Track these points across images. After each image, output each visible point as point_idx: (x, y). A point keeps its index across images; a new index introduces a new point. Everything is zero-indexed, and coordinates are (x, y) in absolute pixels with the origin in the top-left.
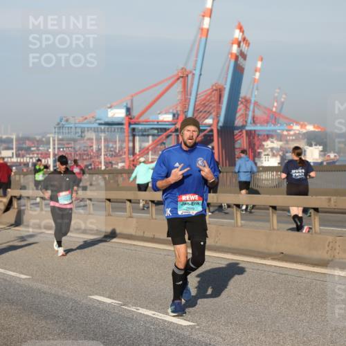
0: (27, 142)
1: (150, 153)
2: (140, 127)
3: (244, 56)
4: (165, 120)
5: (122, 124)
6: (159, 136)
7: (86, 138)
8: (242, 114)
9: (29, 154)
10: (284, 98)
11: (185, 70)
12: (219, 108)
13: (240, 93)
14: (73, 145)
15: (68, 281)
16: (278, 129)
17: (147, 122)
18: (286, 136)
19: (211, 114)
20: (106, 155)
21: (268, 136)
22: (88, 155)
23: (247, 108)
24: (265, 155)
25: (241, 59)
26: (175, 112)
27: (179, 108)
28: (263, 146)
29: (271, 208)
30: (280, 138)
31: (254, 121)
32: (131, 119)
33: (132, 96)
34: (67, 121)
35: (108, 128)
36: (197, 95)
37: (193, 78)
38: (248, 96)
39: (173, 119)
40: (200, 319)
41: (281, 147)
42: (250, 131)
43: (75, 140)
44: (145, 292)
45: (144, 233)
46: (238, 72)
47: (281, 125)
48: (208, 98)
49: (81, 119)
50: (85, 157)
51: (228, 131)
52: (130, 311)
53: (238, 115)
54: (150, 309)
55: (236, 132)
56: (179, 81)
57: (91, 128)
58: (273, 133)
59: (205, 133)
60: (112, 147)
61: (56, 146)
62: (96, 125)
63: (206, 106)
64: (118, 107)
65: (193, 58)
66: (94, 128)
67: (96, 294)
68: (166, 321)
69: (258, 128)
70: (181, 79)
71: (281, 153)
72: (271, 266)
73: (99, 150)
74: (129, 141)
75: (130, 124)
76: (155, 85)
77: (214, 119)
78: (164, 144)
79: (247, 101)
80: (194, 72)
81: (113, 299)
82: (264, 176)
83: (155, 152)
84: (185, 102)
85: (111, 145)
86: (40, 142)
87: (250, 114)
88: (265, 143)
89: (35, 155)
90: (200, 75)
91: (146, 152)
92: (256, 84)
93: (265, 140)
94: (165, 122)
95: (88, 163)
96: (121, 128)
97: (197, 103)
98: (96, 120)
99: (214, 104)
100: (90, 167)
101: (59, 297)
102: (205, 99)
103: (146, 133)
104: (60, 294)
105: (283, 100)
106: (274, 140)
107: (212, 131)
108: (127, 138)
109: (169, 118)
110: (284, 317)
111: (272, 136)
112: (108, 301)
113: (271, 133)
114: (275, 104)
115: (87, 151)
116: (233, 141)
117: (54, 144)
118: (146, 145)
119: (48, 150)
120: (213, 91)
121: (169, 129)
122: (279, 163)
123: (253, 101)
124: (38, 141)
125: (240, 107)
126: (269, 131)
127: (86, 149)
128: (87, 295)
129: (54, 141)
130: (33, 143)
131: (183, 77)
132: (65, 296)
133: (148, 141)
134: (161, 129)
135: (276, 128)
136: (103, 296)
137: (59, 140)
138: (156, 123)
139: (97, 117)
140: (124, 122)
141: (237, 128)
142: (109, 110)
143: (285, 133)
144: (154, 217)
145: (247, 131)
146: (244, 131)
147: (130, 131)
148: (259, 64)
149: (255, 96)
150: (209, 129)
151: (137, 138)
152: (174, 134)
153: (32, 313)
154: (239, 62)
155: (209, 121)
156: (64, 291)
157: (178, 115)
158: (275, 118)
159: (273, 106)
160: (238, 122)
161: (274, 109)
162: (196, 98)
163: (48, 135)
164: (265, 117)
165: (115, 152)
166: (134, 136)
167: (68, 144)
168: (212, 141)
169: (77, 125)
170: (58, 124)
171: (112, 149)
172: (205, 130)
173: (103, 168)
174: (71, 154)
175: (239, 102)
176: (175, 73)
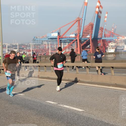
0: (22, 46)
1: (67, 49)
2: (63, 39)
3: (101, 12)
4: (72, 36)
5: (56, 39)
6: (70, 42)
7: (44, 44)
8: (100, 34)
9: (23, 50)
10: (116, 27)
11: (79, 18)
12: (92, 31)
13: (99, 26)
14: (39, 47)
15: (38, 96)
16: (114, 38)
17: (66, 37)
18: (117, 41)
19: (89, 34)
20: (51, 50)
21: (110, 41)
22: (44, 50)
23: (102, 31)
24: (109, 48)
25: (99, 13)
26: (76, 33)
27: (77, 32)
28: (109, 45)
29: (111, 68)
30: (115, 42)
31: (105, 36)
32: (60, 36)
33: (60, 28)
34: (37, 38)
35: (51, 40)
36: (84, 27)
37: (82, 21)
38: (102, 27)
39: (75, 36)
40: (86, 108)
41: (115, 45)
42: (104, 40)
43: (40, 45)
44: (66, 99)
45: (65, 78)
46: (99, 18)
47: (115, 37)
48: (88, 28)
49: (41, 37)
50: (43, 51)
51: (95, 40)
52: (61, 106)
53: (99, 34)
54: (68, 105)
55: (98, 40)
56: (77, 22)
57: (45, 40)
58: (112, 40)
59: (87, 41)
60: (53, 47)
61: (33, 47)
62: (47, 39)
63: (87, 31)
64: (55, 32)
65: (82, 14)
66: (47, 40)
67: (48, 100)
68: (74, 110)
69: (106, 38)
70: (78, 21)
71: (115, 47)
72: (112, 89)
73: (49, 48)
74: (59, 44)
75: (59, 38)
76: (68, 24)
77: (90, 36)
78: (72, 45)
79: (102, 29)
80: (82, 19)
81: (54, 102)
82: (109, 56)
83: (69, 48)
84: (79, 30)
85: (53, 46)
86: (27, 46)
87: (104, 33)
88: (109, 44)
89: (25, 51)
90: (85, 20)
91: (66, 48)
92: (105, 22)
93: (109, 43)
94: (72, 37)
95: (45, 53)
96: (56, 40)
97: (84, 30)
98: (47, 37)
99: (90, 30)
100: (45, 55)
101: (35, 102)
102: (86, 29)
103: (66, 42)
104: (35, 100)
105: (115, 28)
106: (112, 43)
107: (89, 40)
108: (58, 44)
109: (74, 36)
110: (117, 107)
111: (112, 41)
112: (53, 103)
113: (111, 40)
114: (113, 29)
115: (44, 49)
116: (98, 44)
117: (32, 47)
118: (66, 46)
119: (30, 49)
120: (89, 26)
121: (74, 40)
122: (114, 51)
123: (104, 29)
124: (26, 46)
125: (99, 31)
126: (111, 39)
127: (43, 48)
128: (45, 101)
129: (32, 45)
130: (25, 46)
131: (79, 20)
132: (37, 101)
133: (66, 45)
134: (71, 40)
135: (113, 38)
136: (51, 101)
137: (34, 45)
138: (69, 38)
139: (47, 36)
140: (57, 38)
141: (99, 39)
142: (52, 34)
143: (117, 40)
144: (69, 72)
145: (102, 40)
146: (101, 40)
147: (59, 41)
148: (106, 15)
149: (105, 27)
150: (88, 39)
151: (62, 44)
152: (76, 42)
153: (25, 108)
154: (99, 14)
155: (88, 36)
156: (36, 100)
157: (77, 35)
158: (113, 35)
159: (112, 30)
160: (99, 36)
161: (112, 31)
162: (83, 28)
163: (30, 43)
164: (109, 34)
165: (54, 49)
166: (61, 43)
167: (37, 46)
168: (90, 44)
169: (40, 40)
170: (33, 39)
171: (53, 48)
172: (87, 40)
173: (50, 55)
174: (38, 50)
175: (99, 29)
176: (76, 19)
